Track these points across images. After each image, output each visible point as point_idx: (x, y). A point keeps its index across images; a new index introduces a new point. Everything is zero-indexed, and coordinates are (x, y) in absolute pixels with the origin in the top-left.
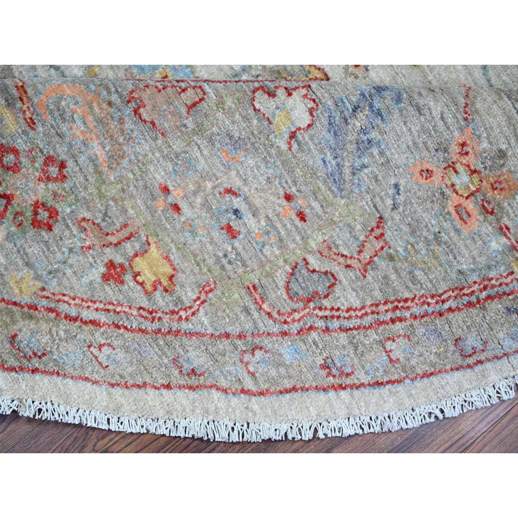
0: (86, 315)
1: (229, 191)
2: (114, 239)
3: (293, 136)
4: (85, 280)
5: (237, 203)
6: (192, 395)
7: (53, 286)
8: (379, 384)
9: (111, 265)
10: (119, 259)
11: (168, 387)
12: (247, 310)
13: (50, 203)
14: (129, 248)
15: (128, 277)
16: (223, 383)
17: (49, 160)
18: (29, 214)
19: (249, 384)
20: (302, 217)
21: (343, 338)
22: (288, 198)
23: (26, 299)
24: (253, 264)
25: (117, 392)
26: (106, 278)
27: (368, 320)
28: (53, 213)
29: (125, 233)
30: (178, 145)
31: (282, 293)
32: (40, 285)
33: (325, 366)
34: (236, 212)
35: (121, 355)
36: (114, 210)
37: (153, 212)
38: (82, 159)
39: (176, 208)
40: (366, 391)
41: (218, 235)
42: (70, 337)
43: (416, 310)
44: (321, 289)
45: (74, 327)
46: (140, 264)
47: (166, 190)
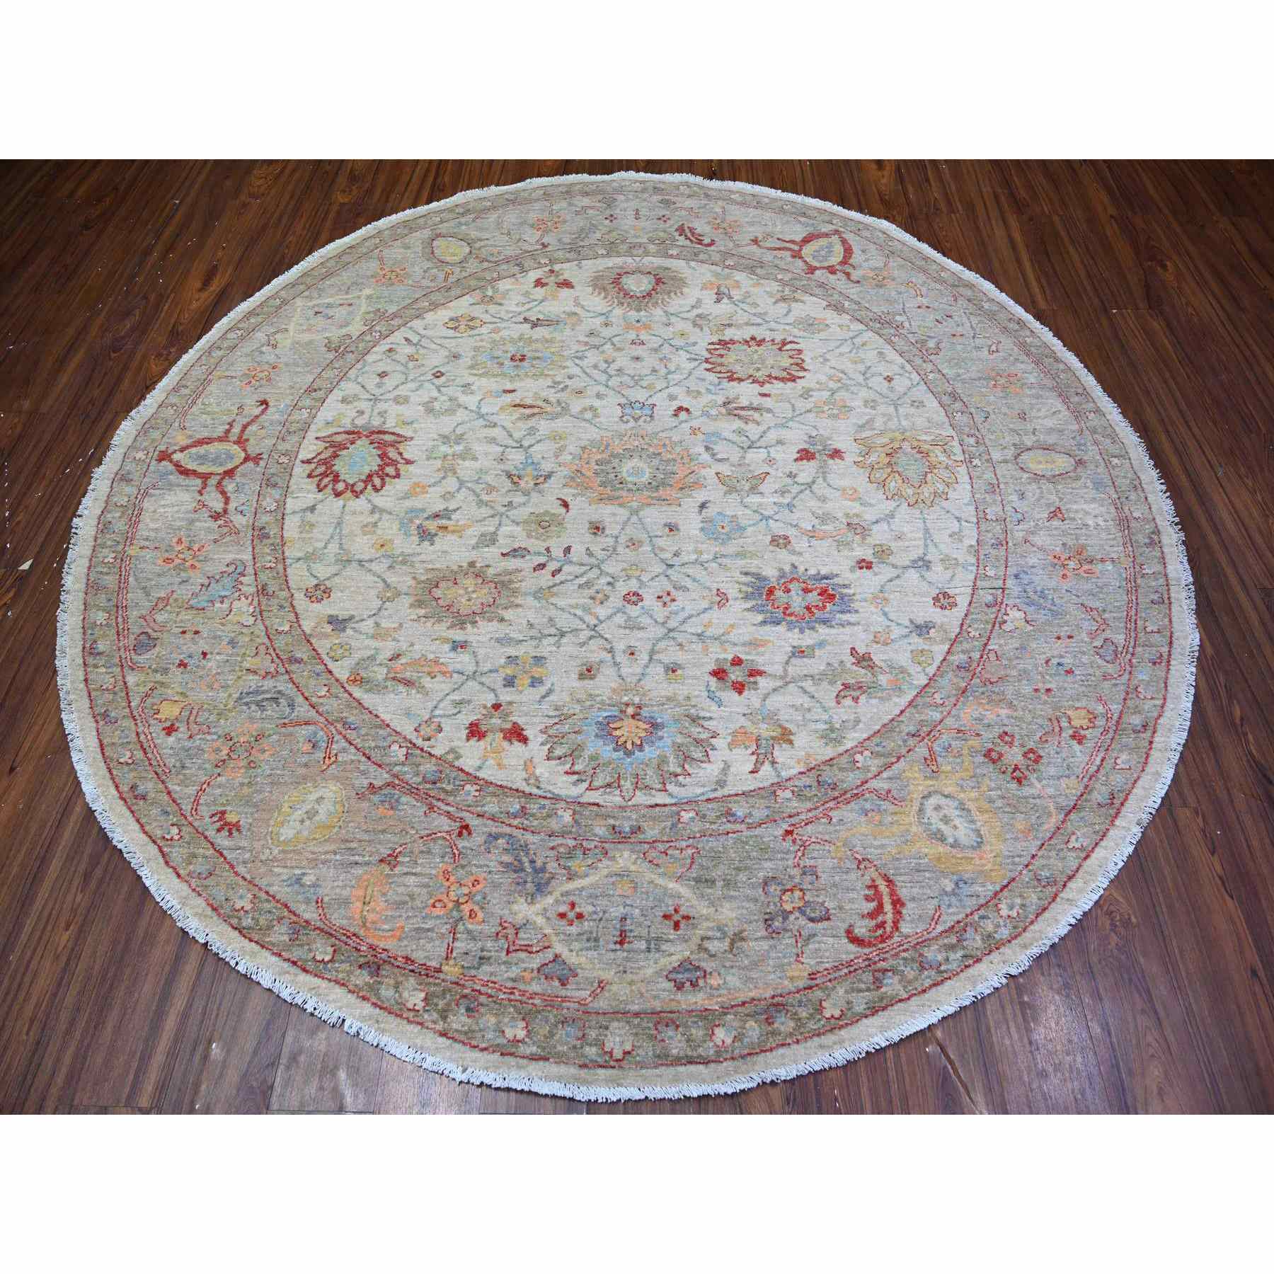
0: (1098, 762)
1: (1047, 662)
2: (1057, 729)
3: (1027, 622)
4: (1078, 754)
5: (1055, 661)
6: (1158, 734)
7: (1078, 771)
8: (1171, 643)
9: (1073, 737)
10: (1071, 732)
11: (1151, 743)
12: (1116, 685)
13: (1025, 749)
14: (1064, 724)
15: (1082, 732)
16: (1156, 714)
17: (1000, 737)
18: (1030, 763)
19: (1159, 702)
20: (1070, 637)
21: (1139, 649)
22: (1059, 638)
23: (1081, 788)
24: (1091, 671)
25: (1147, 769)
26: (1080, 743)
27: (1133, 634)
28: (1031, 751)
29: (1055, 723)
30: (1014, 673)
31: (1109, 666)
32: (1073, 778)
33: (1154, 663)
34: (1059, 664)
35: (1124, 757)
36: (1039, 721)
37: (1045, 703)
38: (1006, 721)
39: (1048, 690)
40: (1173, 651)
41: (1070, 678)
42: (1107, 775)
43: (1133, 613)
44: (1113, 648)
45: (1102, 772)
46: (1076, 723)
47: (1036, 690)
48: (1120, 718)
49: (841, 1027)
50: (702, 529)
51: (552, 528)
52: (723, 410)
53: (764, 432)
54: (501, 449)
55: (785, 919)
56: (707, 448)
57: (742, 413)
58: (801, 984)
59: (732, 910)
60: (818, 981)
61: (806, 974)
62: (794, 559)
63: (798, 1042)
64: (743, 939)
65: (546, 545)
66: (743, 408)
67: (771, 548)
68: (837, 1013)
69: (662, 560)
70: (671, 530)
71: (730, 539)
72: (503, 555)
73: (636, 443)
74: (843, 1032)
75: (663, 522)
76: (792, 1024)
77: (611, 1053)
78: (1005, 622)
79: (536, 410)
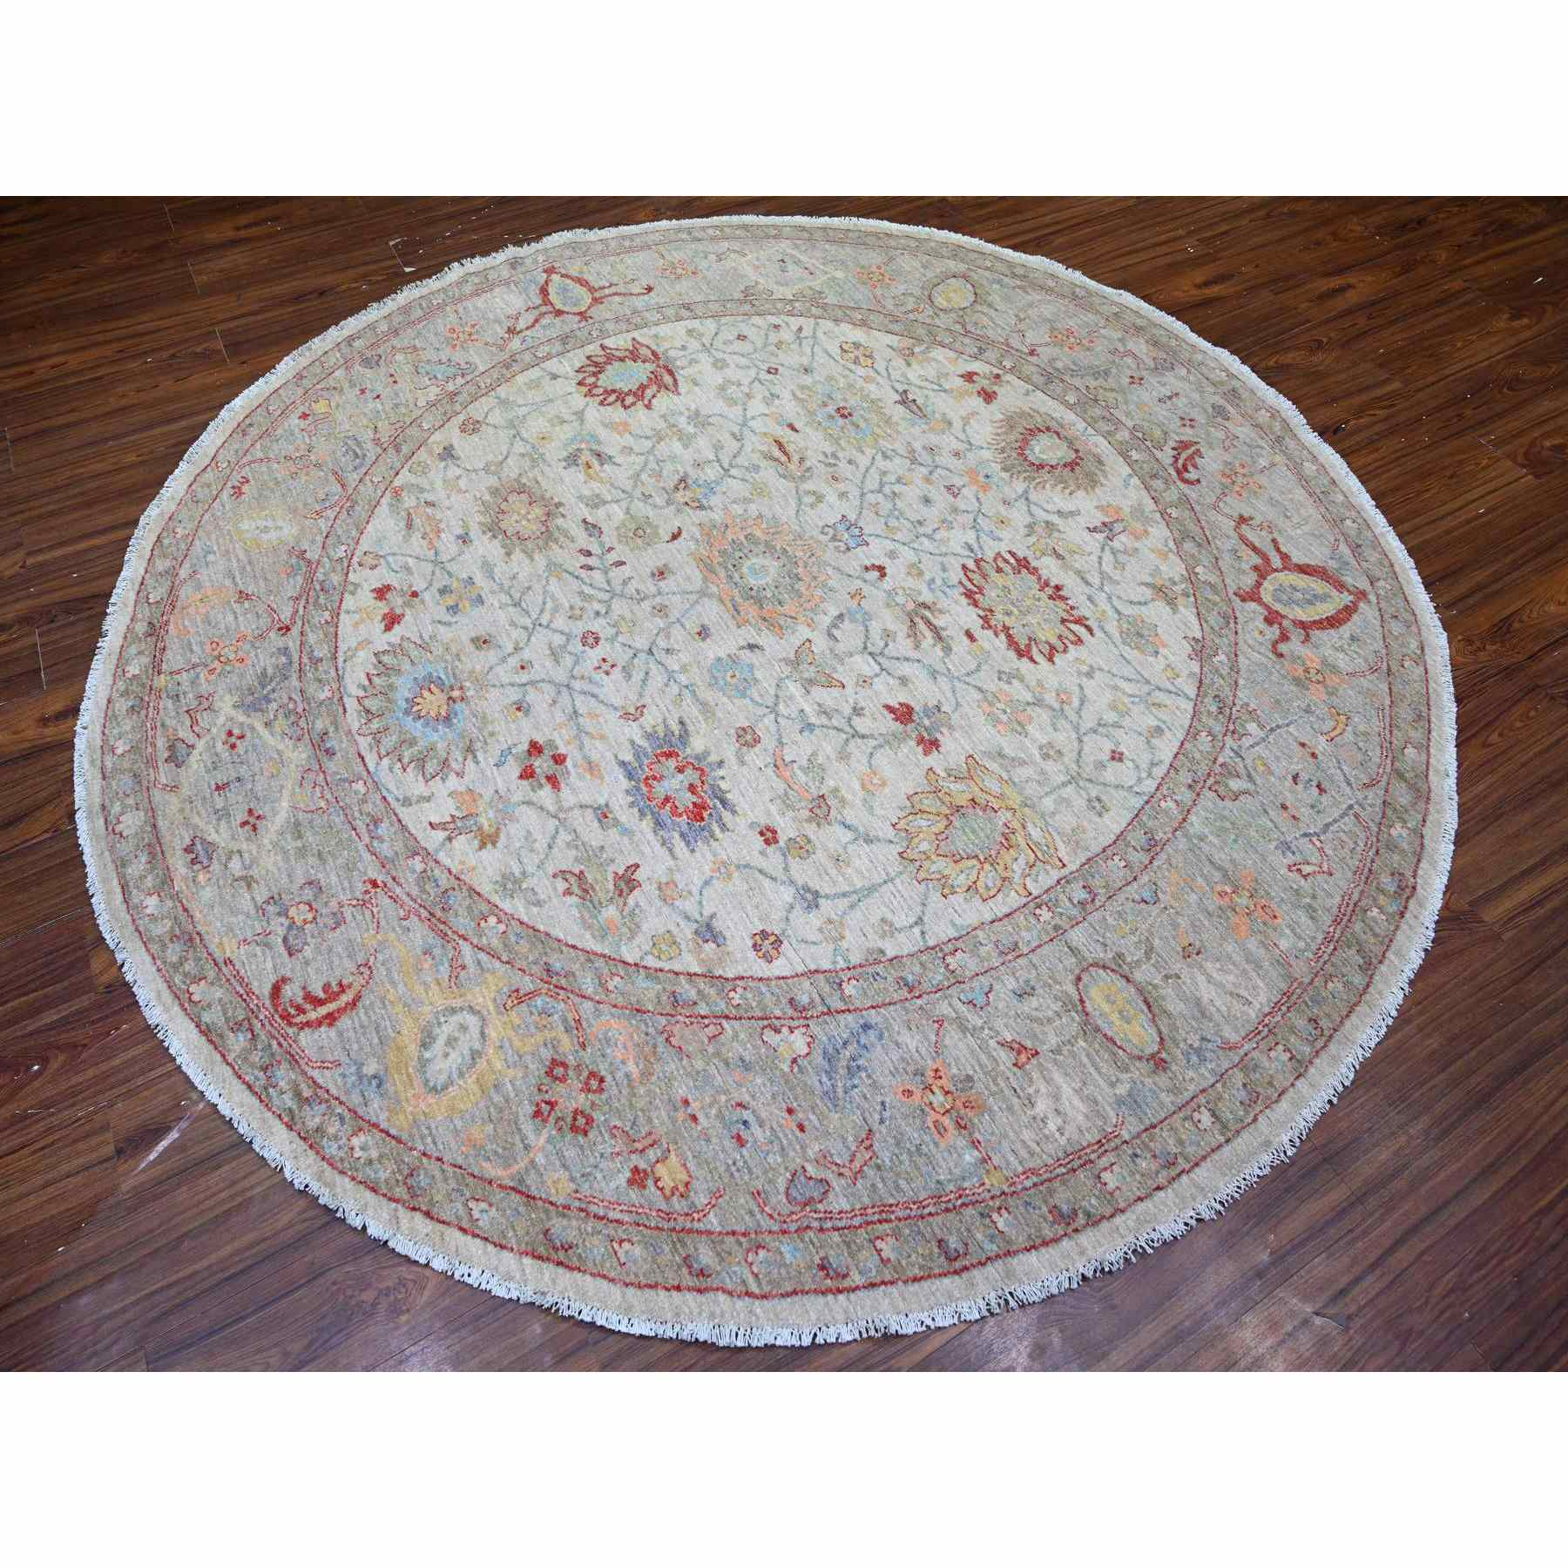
0: (611, 1215)
1: (739, 1105)
2: (639, 1146)
3: (794, 1061)
4: (613, 1185)
5: (747, 1115)
6: (701, 1298)
7: (585, 1189)
8: (873, 1285)
9: (636, 1170)
10: (642, 1165)
11: (678, 1288)
12: (751, 1213)
13: (588, 1111)
14: (652, 1154)
15: (650, 1182)
16: (729, 1286)
17: (592, 1074)
18: (569, 1120)
19: (754, 1288)
20: (801, 1128)
21: (836, 1237)
22: (790, 1111)
23: (560, 1201)
24: (757, 1171)
25: (631, 1291)
26: (631, 1182)
27: (857, 1221)
28: (590, 1120)
29: (649, 1141)
30: (699, 1064)
31: (782, 1198)
32: (573, 1186)
33: (822, 1267)
34: (745, 1123)
35: (638, 1251)
36: (641, 1120)
37: (674, 1121)
38: (619, 1075)
39: (694, 1118)
40: (860, 1293)
41: (729, 1144)
43: (901, 1214)
44: (816, 1195)
45: (600, 1225)
46: (661, 1170)
47: (686, 1102)
48: (699, 1232)
49: (182, 1005)
50: (719, 659)
51: (639, 541)
52: (911, 606)
53: (907, 659)
54: (712, 457)
55: (279, 914)
56: (841, 616)
57: (922, 626)
58: (218, 955)
59: (275, 863)
60: (224, 969)
61: (228, 954)
62: (731, 759)
63: (159, 970)
64: (249, 886)
65: (616, 545)
66: (929, 623)
67: (732, 731)
68: (196, 998)
69: (654, 642)
70: (699, 634)
71: (722, 689)
72: (584, 521)
73: (799, 554)
74: (177, 1008)
75: (706, 622)
76: (175, 959)
77: (119, 822)
78: (777, 1031)
79: (783, 459)
